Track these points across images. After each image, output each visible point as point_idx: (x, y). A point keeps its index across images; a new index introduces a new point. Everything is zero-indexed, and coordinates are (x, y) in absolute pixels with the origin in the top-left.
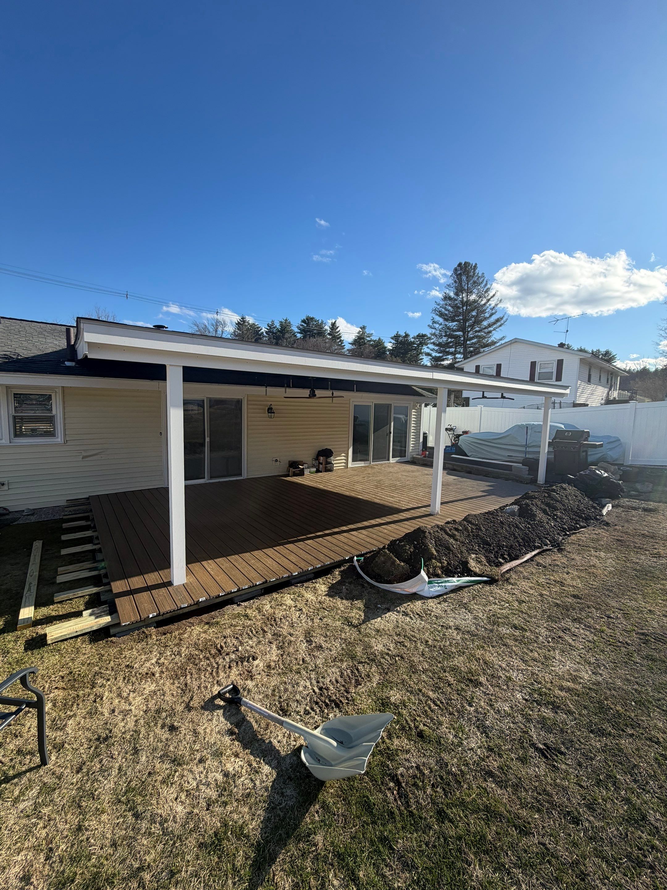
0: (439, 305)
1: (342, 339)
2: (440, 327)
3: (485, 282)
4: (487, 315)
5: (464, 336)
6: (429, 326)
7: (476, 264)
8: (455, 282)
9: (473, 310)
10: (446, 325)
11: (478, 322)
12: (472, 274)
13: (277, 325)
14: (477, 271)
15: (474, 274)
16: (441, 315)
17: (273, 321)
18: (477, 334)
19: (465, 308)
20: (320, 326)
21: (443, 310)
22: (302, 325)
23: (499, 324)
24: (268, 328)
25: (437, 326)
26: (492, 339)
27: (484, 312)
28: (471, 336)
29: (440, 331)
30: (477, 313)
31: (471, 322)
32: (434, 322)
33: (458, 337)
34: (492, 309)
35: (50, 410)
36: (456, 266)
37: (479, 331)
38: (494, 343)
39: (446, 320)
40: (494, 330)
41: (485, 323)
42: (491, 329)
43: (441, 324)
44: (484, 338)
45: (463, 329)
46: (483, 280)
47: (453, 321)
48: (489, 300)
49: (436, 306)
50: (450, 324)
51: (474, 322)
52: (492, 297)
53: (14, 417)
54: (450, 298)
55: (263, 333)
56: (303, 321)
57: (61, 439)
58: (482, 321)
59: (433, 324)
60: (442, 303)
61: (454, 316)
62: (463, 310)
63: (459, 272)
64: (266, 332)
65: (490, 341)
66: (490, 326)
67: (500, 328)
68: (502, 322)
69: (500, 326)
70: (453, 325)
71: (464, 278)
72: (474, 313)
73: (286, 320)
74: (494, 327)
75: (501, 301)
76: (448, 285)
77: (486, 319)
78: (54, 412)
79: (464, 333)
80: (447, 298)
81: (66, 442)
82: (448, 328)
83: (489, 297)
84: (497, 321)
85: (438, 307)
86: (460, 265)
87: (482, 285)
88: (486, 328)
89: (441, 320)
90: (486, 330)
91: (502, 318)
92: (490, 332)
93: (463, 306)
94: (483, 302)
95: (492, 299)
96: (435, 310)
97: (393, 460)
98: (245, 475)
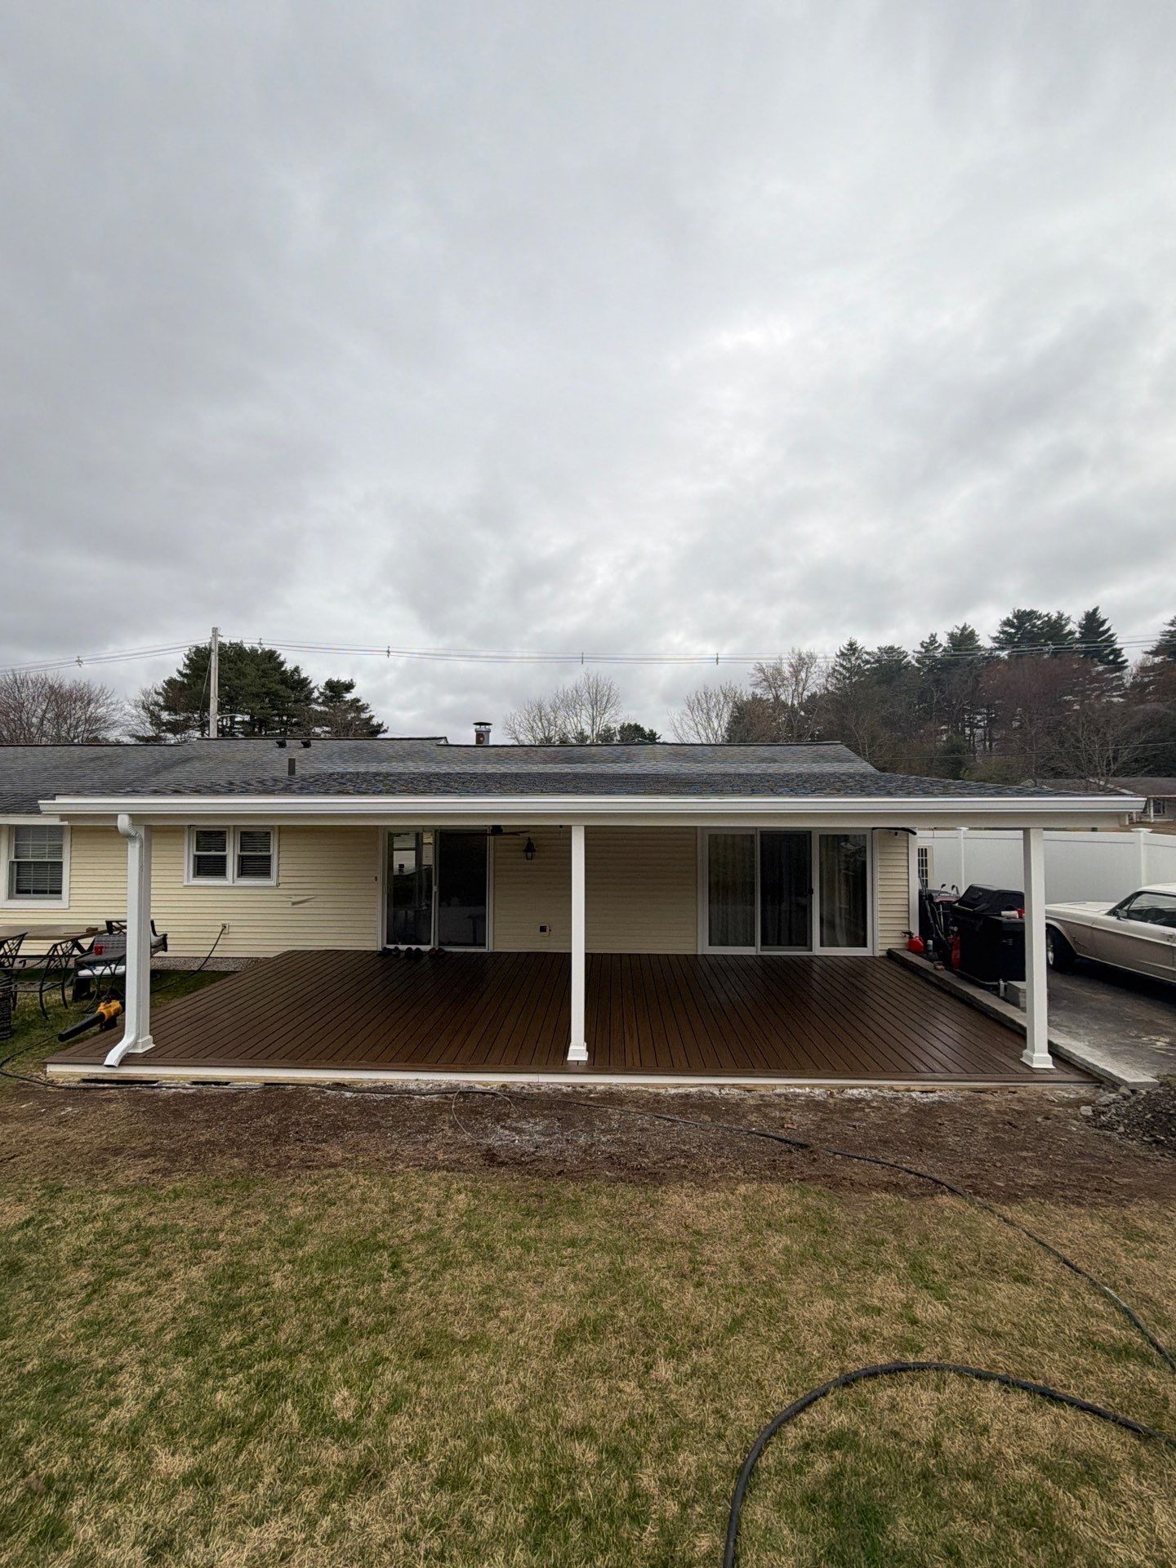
1: (1117, 646)
13: (943, 640)
17: (933, 638)
20: (1055, 628)
22: (1004, 632)
24: (923, 650)
35: (268, 849)
53: (239, 856)
55: (910, 662)
56: (1008, 623)
57: (275, 881)
64: (918, 661)
73: (964, 628)
78: (271, 852)
81: (278, 885)
97: (818, 950)
98: (490, 947)
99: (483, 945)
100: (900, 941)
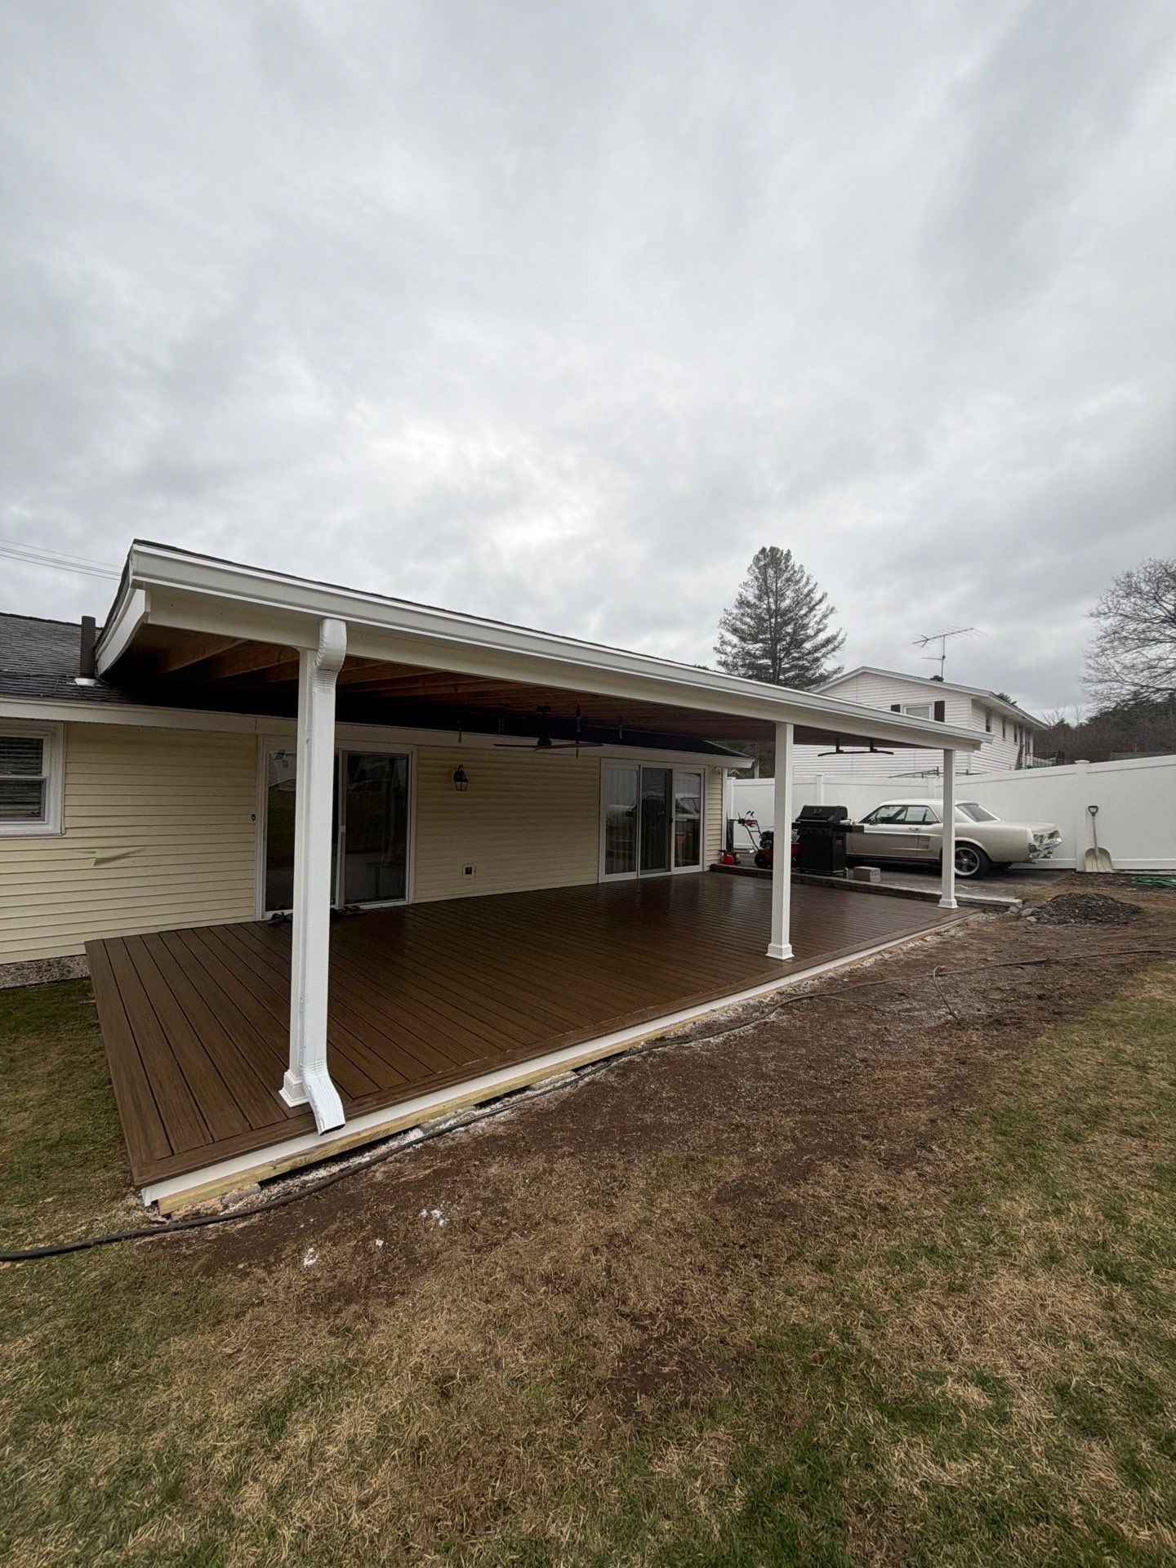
0: (730, 614)
2: (735, 651)
3: (805, 579)
4: (810, 632)
5: (773, 666)
6: (715, 648)
7: (789, 551)
8: (756, 578)
9: (786, 624)
10: (743, 648)
11: (797, 643)
12: (783, 566)
14: (792, 562)
15: (787, 567)
16: (735, 631)
18: (795, 662)
19: (773, 620)
21: (738, 623)
23: (830, 646)
25: (729, 649)
26: (822, 671)
27: (804, 627)
28: (787, 666)
29: (734, 658)
30: (793, 629)
31: (784, 643)
32: (724, 643)
33: (766, 667)
34: (818, 623)
35: (38, 770)
36: (757, 553)
37: (798, 659)
38: (823, 678)
39: (743, 639)
40: (823, 656)
41: (808, 645)
42: (818, 655)
43: (735, 646)
44: (808, 669)
45: (770, 653)
46: (802, 577)
47: (756, 641)
48: (812, 609)
49: (727, 616)
50: (750, 647)
51: (790, 644)
52: (817, 604)
54: (748, 605)
57: (55, 826)
58: (804, 641)
59: (721, 645)
60: (735, 611)
61: (758, 633)
62: (771, 623)
63: (762, 563)
65: (817, 675)
66: (816, 649)
67: (834, 653)
68: (836, 643)
69: (833, 650)
70: (756, 648)
71: (771, 572)
72: (789, 629)
74: (824, 650)
75: (833, 609)
76: (745, 584)
77: (809, 638)
78: (45, 773)
79: (774, 662)
80: (743, 603)
81: (62, 831)
82: (748, 653)
83: (813, 603)
84: (828, 641)
85: (730, 618)
86: (763, 551)
87: (801, 585)
88: (809, 653)
89: (735, 640)
90: (810, 657)
91: (835, 638)
92: (817, 660)
93: (771, 617)
94: (803, 612)
95: (817, 607)
96: (725, 623)
97: (676, 871)
98: (411, 898)
99: (402, 896)
100: (719, 857)
